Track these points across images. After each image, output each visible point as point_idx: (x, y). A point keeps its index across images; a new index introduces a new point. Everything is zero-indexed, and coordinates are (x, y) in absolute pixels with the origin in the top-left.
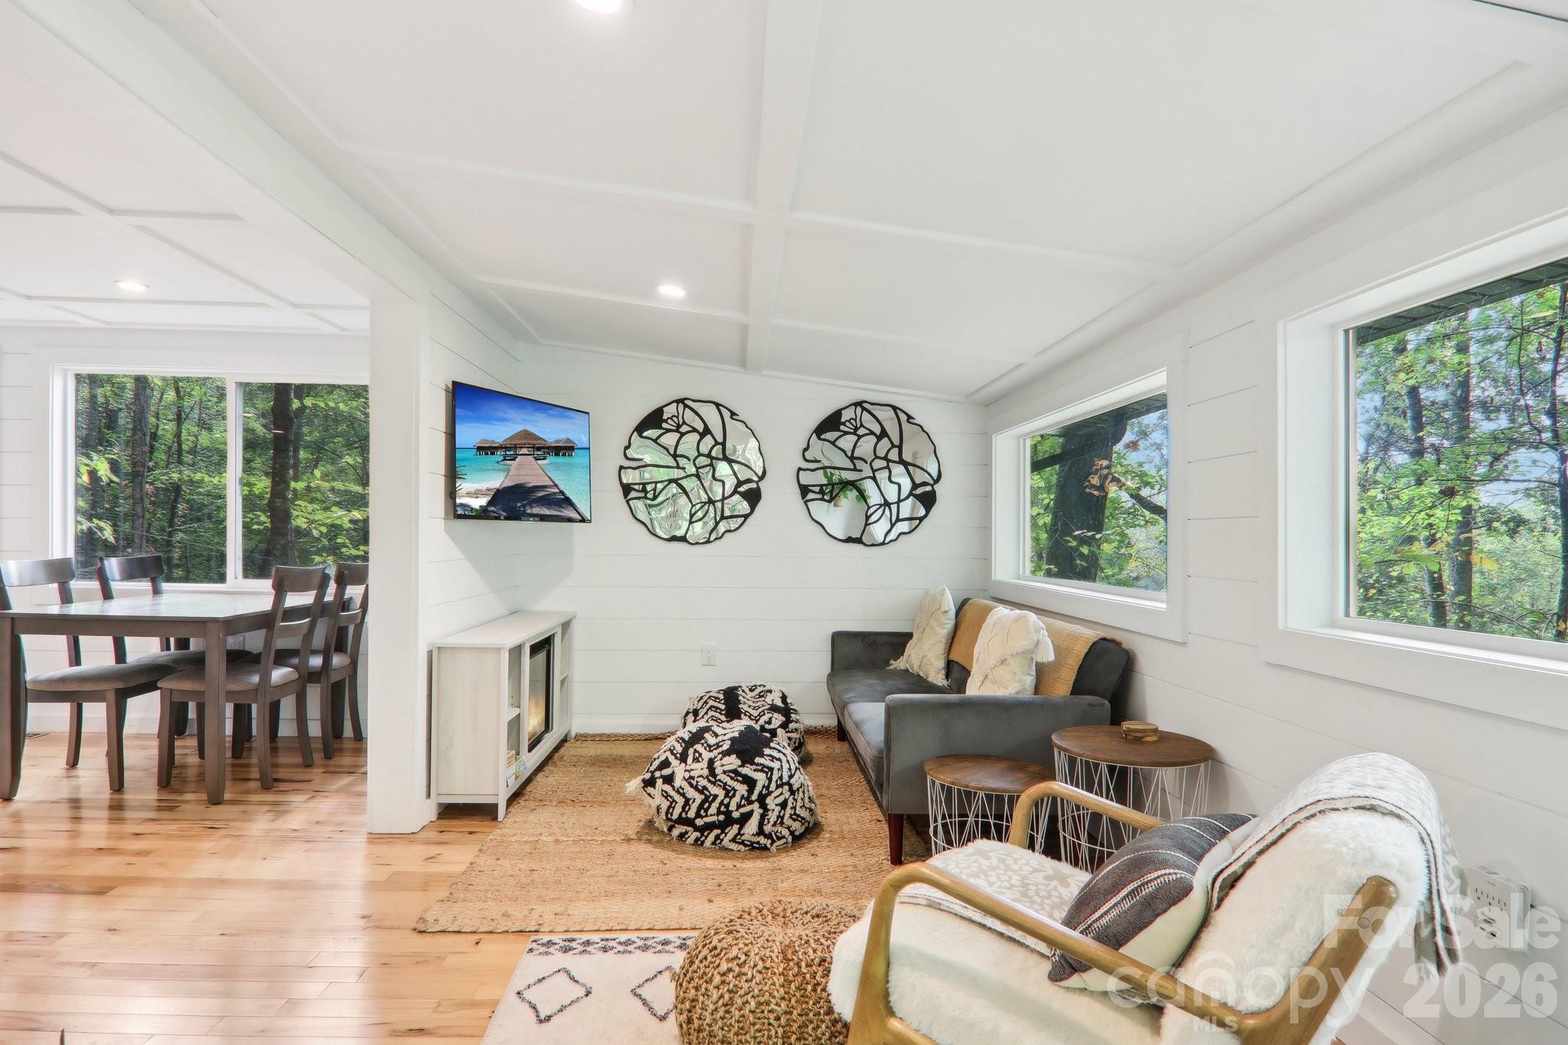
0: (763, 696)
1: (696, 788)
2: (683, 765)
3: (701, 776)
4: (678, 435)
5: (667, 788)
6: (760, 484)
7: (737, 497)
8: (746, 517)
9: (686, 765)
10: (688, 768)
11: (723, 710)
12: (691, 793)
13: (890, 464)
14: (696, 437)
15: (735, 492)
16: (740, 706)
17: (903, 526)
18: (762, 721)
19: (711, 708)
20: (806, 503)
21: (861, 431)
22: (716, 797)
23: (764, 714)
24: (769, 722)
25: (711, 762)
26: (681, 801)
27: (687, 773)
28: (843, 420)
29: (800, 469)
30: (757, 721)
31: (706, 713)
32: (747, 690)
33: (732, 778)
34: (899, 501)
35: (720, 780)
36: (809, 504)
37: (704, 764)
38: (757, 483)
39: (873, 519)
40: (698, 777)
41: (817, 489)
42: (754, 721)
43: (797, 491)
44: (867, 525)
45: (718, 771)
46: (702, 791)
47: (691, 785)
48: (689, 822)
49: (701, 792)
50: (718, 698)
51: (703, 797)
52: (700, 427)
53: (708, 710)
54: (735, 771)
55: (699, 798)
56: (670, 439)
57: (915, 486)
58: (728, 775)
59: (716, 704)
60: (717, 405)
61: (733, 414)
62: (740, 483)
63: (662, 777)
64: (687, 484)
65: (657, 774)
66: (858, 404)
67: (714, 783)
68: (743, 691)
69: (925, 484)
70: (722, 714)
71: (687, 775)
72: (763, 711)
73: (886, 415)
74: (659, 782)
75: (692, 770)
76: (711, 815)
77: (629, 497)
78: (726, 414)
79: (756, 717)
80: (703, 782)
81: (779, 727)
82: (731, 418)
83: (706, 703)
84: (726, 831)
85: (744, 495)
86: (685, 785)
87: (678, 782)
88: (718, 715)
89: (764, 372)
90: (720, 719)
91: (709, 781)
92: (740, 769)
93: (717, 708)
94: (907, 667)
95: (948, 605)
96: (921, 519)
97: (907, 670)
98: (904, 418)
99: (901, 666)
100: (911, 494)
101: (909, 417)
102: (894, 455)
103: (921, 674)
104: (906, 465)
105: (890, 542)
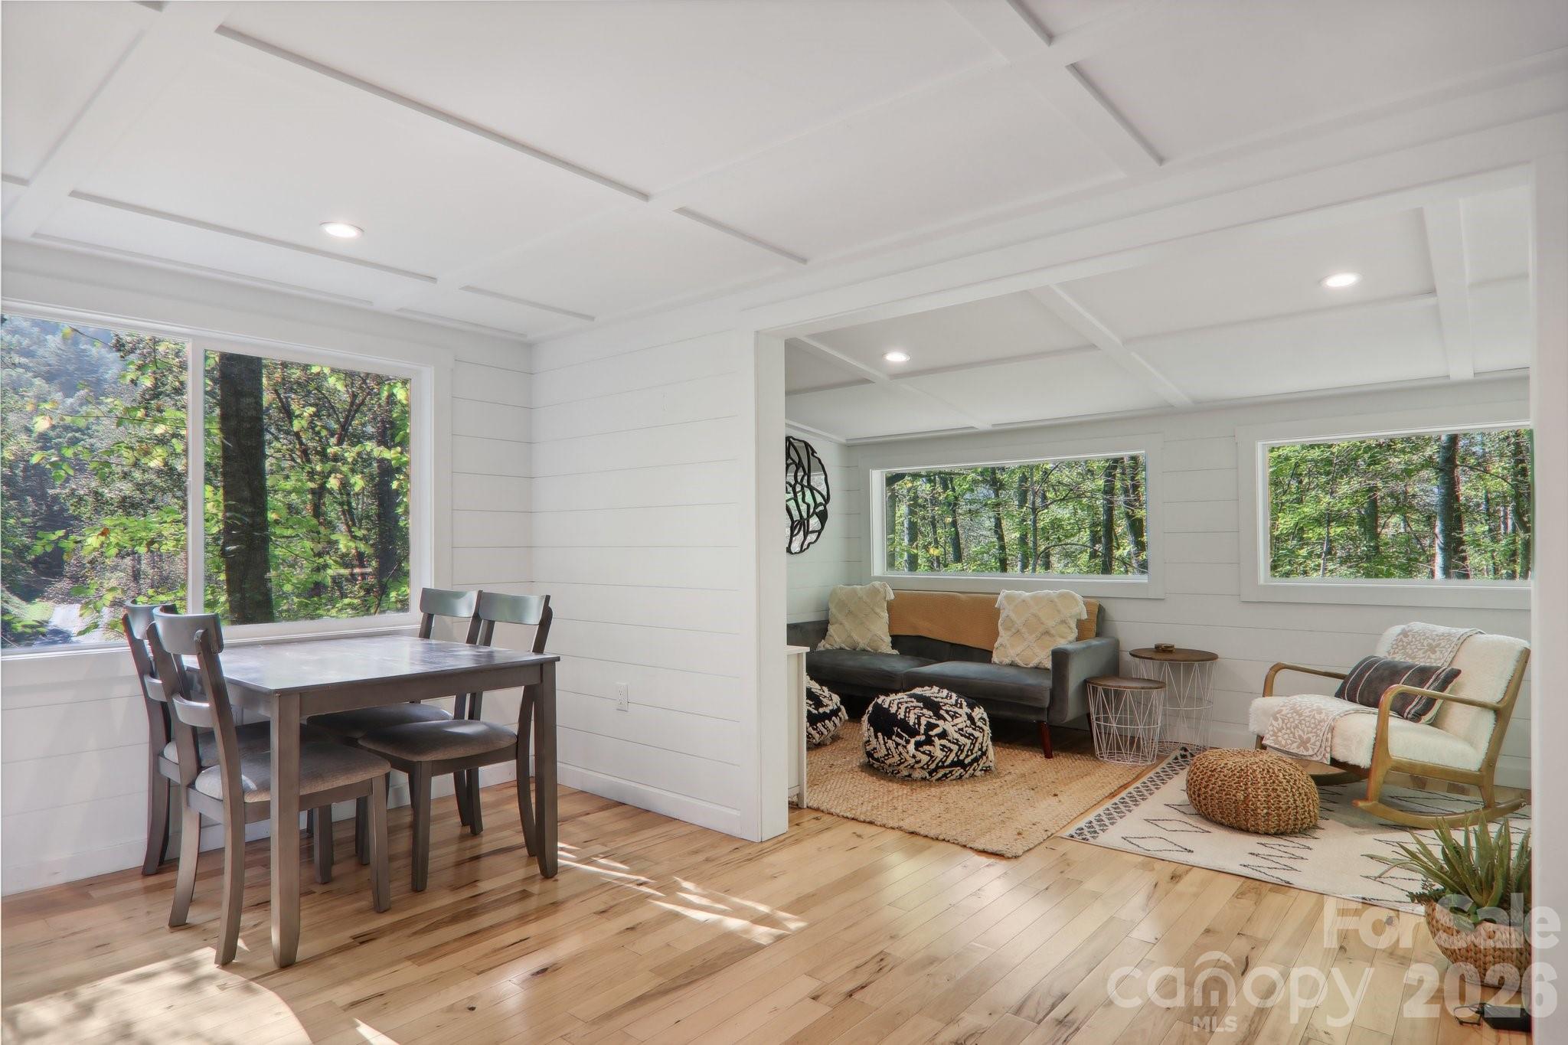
1: (965, 737)
2: (947, 723)
3: (967, 727)
5: (944, 742)
9: (949, 722)
10: (952, 724)
12: (963, 740)
13: (804, 488)
17: (811, 537)
21: (789, 460)
22: (977, 738)
25: (970, 717)
26: (955, 748)
27: (954, 727)
34: (809, 517)
35: (978, 726)
37: (965, 717)
39: (795, 532)
40: (964, 728)
44: (791, 536)
45: (976, 719)
46: (969, 736)
47: (962, 735)
48: (959, 763)
49: (969, 738)
51: (971, 741)
55: (969, 742)
57: (816, 505)
66: (787, 438)
67: (975, 729)
69: (821, 504)
71: (956, 728)
73: (801, 449)
74: (936, 739)
75: (957, 724)
80: (970, 730)
84: (979, 763)
86: (957, 736)
91: (973, 729)
94: (843, 646)
95: (891, 596)
96: (819, 532)
97: (841, 649)
98: (810, 452)
99: (828, 646)
100: (814, 512)
101: (813, 452)
102: (805, 483)
103: (869, 649)
104: (812, 489)
105: (805, 550)
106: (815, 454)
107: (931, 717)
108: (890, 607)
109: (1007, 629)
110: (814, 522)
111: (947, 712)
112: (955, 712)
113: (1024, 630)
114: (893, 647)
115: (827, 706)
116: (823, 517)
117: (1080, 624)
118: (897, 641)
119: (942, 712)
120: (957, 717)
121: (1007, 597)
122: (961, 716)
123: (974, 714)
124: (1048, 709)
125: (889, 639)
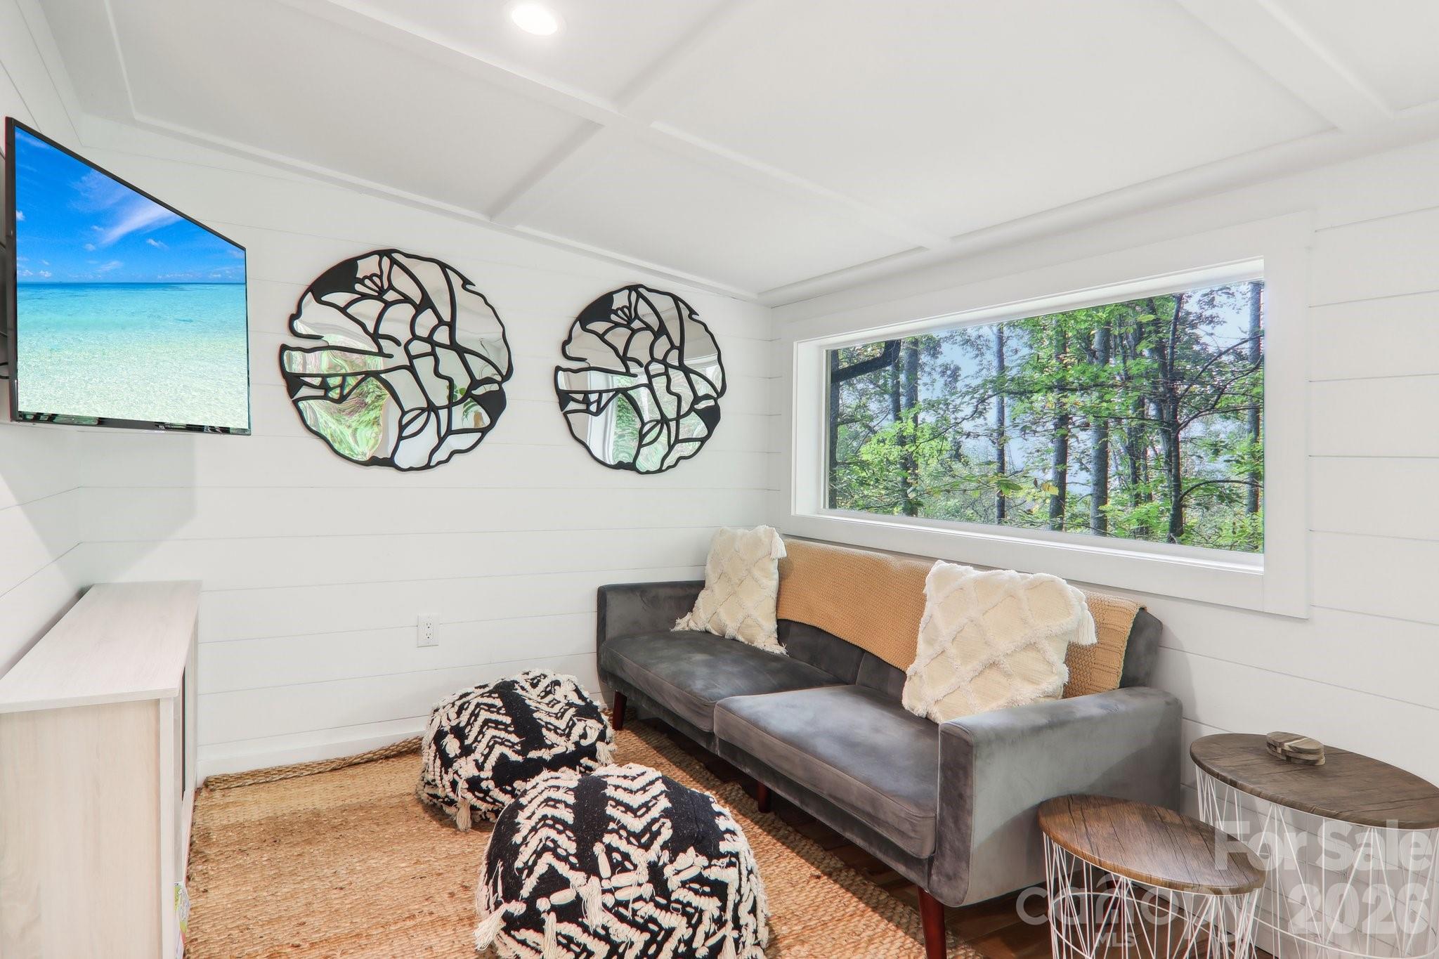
0: (550, 692)
1: (631, 923)
2: (594, 880)
3: (640, 898)
4: (381, 305)
5: (571, 930)
6: (504, 386)
7: (471, 402)
8: (484, 431)
9: (601, 880)
10: (606, 885)
11: (509, 726)
12: (622, 932)
13: (671, 370)
14: (409, 310)
15: (468, 395)
16: (536, 715)
17: (681, 449)
18: (575, 736)
19: (486, 722)
20: (565, 415)
21: (636, 324)
22: (670, 932)
23: (574, 724)
24: (584, 736)
25: (655, 872)
27: (609, 895)
28: (614, 307)
29: (558, 369)
30: (568, 735)
31: (481, 732)
32: (527, 686)
33: (697, 892)
34: (679, 417)
35: (675, 899)
36: (570, 416)
37: (642, 874)
38: (499, 384)
39: (647, 440)
40: (635, 900)
41: (580, 397)
42: (564, 738)
43: (554, 398)
44: (640, 446)
45: (672, 882)
46: (643, 925)
47: (621, 918)
49: (643, 928)
50: (493, 706)
51: (647, 936)
52: (416, 296)
53: (482, 727)
54: (699, 879)
56: (368, 310)
57: (697, 399)
58: (690, 888)
59: (494, 717)
60: (444, 267)
61: (466, 282)
62: (475, 383)
63: (554, 908)
64: (395, 379)
65: (543, 904)
66: (633, 288)
68: (523, 688)
69: (707, 397)
70: (510, 733)
71: (610, 900)
72: (571, 719)
73: (665, 305)
75: (617, 889)
77: (299, 395)
78: (457, 282)
79: (564, 730)
81: (597, 740)
82: (464, 287)
83: (475, 715)
85: (481, 401)
88: (503, 734)
89: (519, 228)
90: (509, 741)
91: (658, 906)
93: (497, 723)
94: (709, 627)
95: (780, 550)
96: (703, 441)
97: (707, 632)
98: (685, 313)
99: (692, 625)
100: (692, 409)
101: (692, 312)
102: (673, 359)
103: (740, 638)
104: (687, 372)
105: (668, 467)
106: (694, 316)
107: (565, 859)
108: (784, 569)
109: (930, 642)
110: (694, 426)
111: (610, 850)
112: (626, 857)
113: (952, 650)
114: (780, 640)
116: (711, 417)
117: (1077, 657)
118: (784, 628)
119: (598, 849)
120: (625, 870)
121: (943, 577)
122: (635, 867)
125: (773, 626)
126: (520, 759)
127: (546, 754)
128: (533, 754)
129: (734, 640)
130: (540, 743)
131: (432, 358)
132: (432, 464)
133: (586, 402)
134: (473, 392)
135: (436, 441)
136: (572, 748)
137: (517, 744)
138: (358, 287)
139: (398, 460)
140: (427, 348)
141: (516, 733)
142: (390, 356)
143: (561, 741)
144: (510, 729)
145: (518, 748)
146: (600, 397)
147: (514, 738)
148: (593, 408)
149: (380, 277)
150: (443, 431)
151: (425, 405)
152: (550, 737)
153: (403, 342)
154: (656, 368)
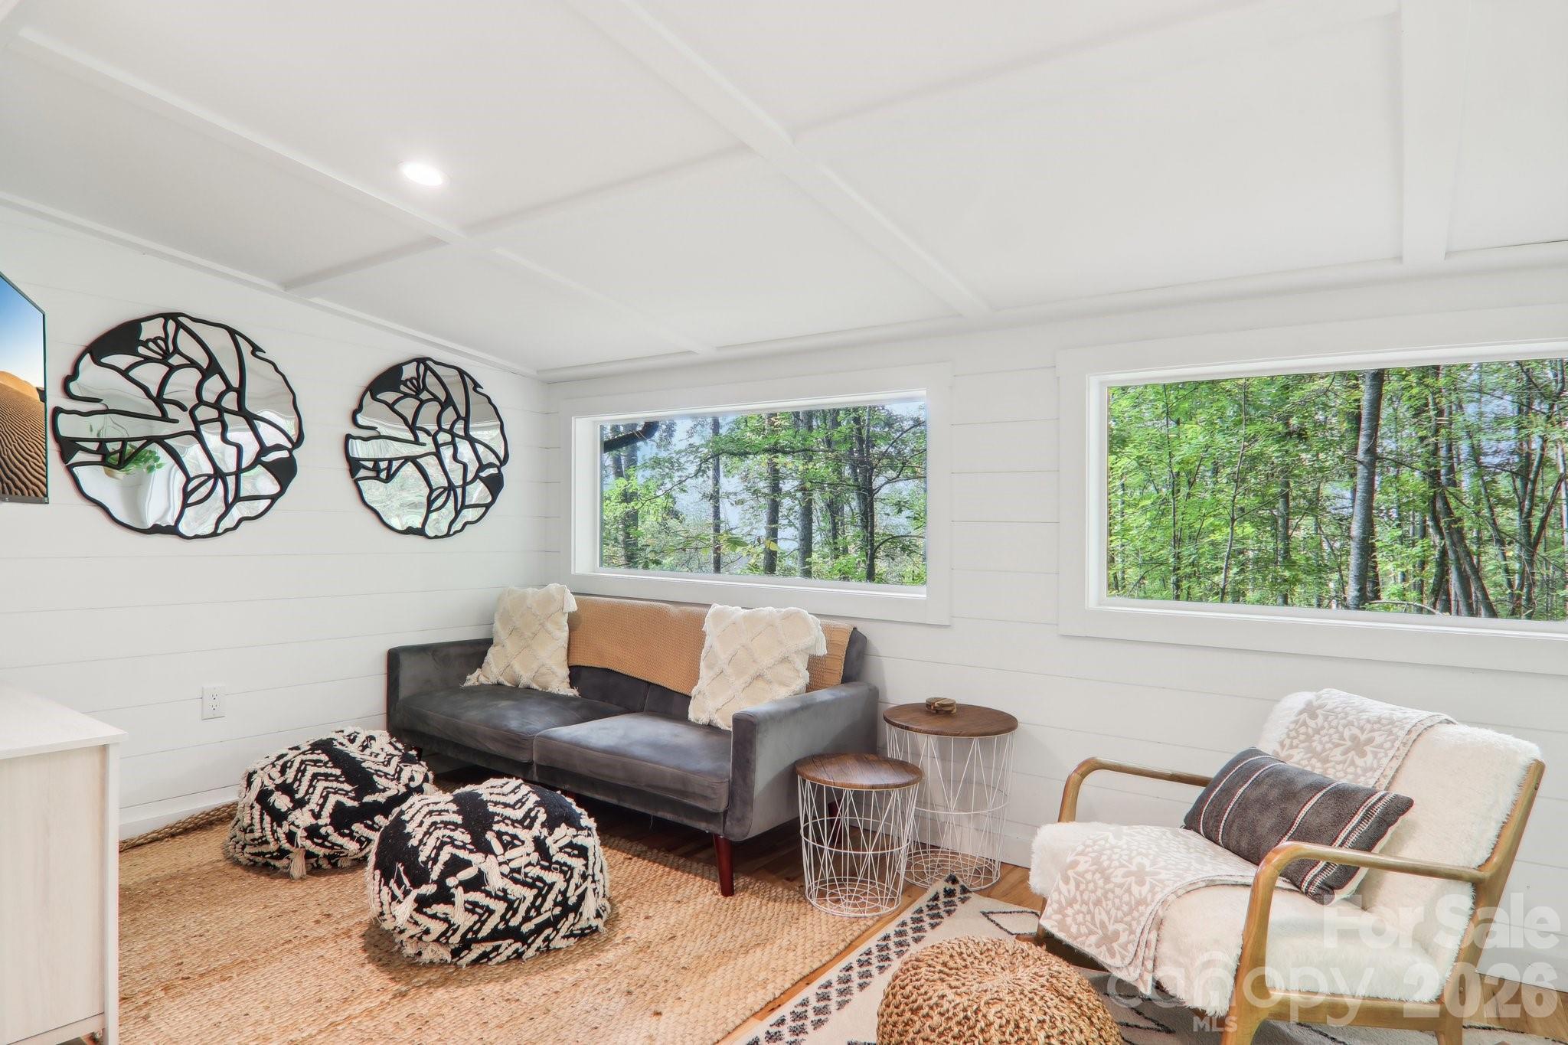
0: (367, 746)
1: (524, 884)
2: (491, 857)
3: (529, 864)
4: (165, 369)
5: (476, 896)
6: (295, 453)
7: (259, 469)
8: (274, 498)
9: (496, 856)
10: (501, 859)
11: (340, 776)
12: (516, 891)
13: (457, 439)
14: (195, 375)
15: (257, 461)
16: (363, 765)
17: (469, 514)
18: (404, 779)
19: (315, 776)
20: (356, 482)
21: (425, 396)
22: (551, 886)
23: (401, 770)
24: (412, 779)
25: (540, 845)
26: (499, 907)
27: (504, 866)
28: (404, 377)
29: (348, 437)
30: (399, 779)
31: (311, 785)
32: (345, 741)
33: (569, 855)
34: (465, 484)
35: (557, 862)
36: (360, 483)
37: (530, 846)
38: (290, 451)
39: (435, 506)
40: (526, 866)
41: (370, 464)
42: (395, 782)
43: (344, 466)
44: (429, 511)
45: (553, 849)
47: (516, 881)
48: (514, 934)
49: (531, 886)
50: (320, 761)
51: (535, 891)
52: (203, 360)
53: (312, 781)
54: (571, 845)
55: (530, 894)
56: (151, 373)
57: (482, 467)
58: (565, 852)
59: (323, 770)
60: (233, 333)
61: (255, 349)
62: (264, 450)
63: (461, 883)
64: (179, 444)
65: (451, 882)
66: (421, 361)
67: (548, 869)
68: (342, 744)
69: (491, 465)
70: (342, 782)
71: (506, 869)
72: (396, 766)
73: (450, 377)
74: (460, 895)
75: (510, 860)
76: (546, 912)
77: (73, 460)
78: (246, 349)
79: (394, 775)
80: (535, 871)
81: (423, 782)
82: (253, 353)
83: (301, 771)
84: (559, 927)
85: (270, 467)
87: (496, 882)
88: (335, 785)
90: (342, 790)
91: (543, 868)
92: (575, 841)
93: (326, 776)
94: (502, 680)
95: (572, 605)
96: (487, 507)
97: (499, 684)
98: (470, 386)
99: (483, 680)
100: (477, 477)
101: (476, 385)
102: (459, 428)
103: (535, 686)
104: (473, 442)
105: (455, 532)
106: (479, 389)
107: (463, 847)
108: (573, 622)
109: (710, 667)
110: (478, 492)
111: (499, 835)
112: (514, 837)
113: (729, 670)
114: (572, 685)
115: (384, 790)
116: (495, 485)
117: (815, 665)
118: (576, 674)
119: (490, 836)
120: (514, 846)
121: (719, 616)
122: (523, 842)
123: (549, 841)
124: (725, 813)
125: (566, 672)
126: (356, 804)
127: (381, 798)
128: (368, 799)
129: (528, 688)
130: (373, 788)
131: (218, 424)
132: (220, 531)
133: (376, 469)
134: (263, 459)
135: (223, 509)
136: (403, 790)
137: (350, 792)
138: (141, 350)
139: (183, 528)
140: (214, 413)
141: (348, 781)
142: (175, 421)
143: (392, 784)
144: (340, 779)
145: (352, 794)
146: (390, 464)
147: (347, 787)
148: (383, 475)
149: (165, 340)
150: (230, 500)
151: (210, 470)
152: (381, 782)
153: (189, 406)
154: (443, 437)
